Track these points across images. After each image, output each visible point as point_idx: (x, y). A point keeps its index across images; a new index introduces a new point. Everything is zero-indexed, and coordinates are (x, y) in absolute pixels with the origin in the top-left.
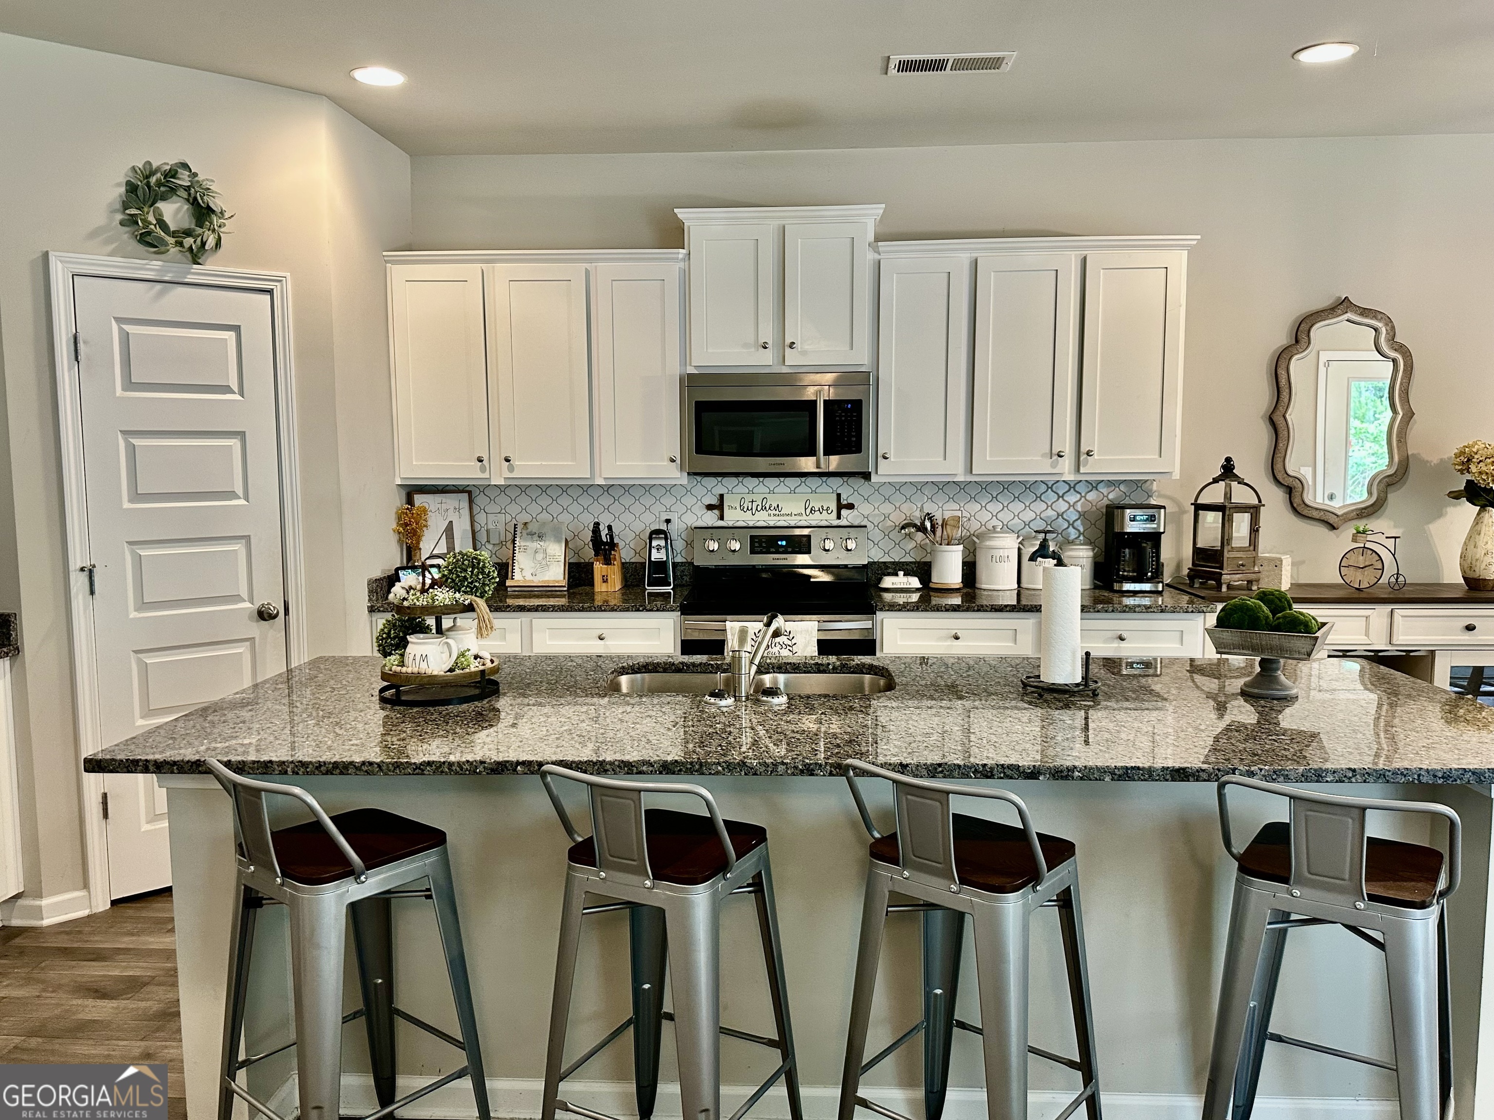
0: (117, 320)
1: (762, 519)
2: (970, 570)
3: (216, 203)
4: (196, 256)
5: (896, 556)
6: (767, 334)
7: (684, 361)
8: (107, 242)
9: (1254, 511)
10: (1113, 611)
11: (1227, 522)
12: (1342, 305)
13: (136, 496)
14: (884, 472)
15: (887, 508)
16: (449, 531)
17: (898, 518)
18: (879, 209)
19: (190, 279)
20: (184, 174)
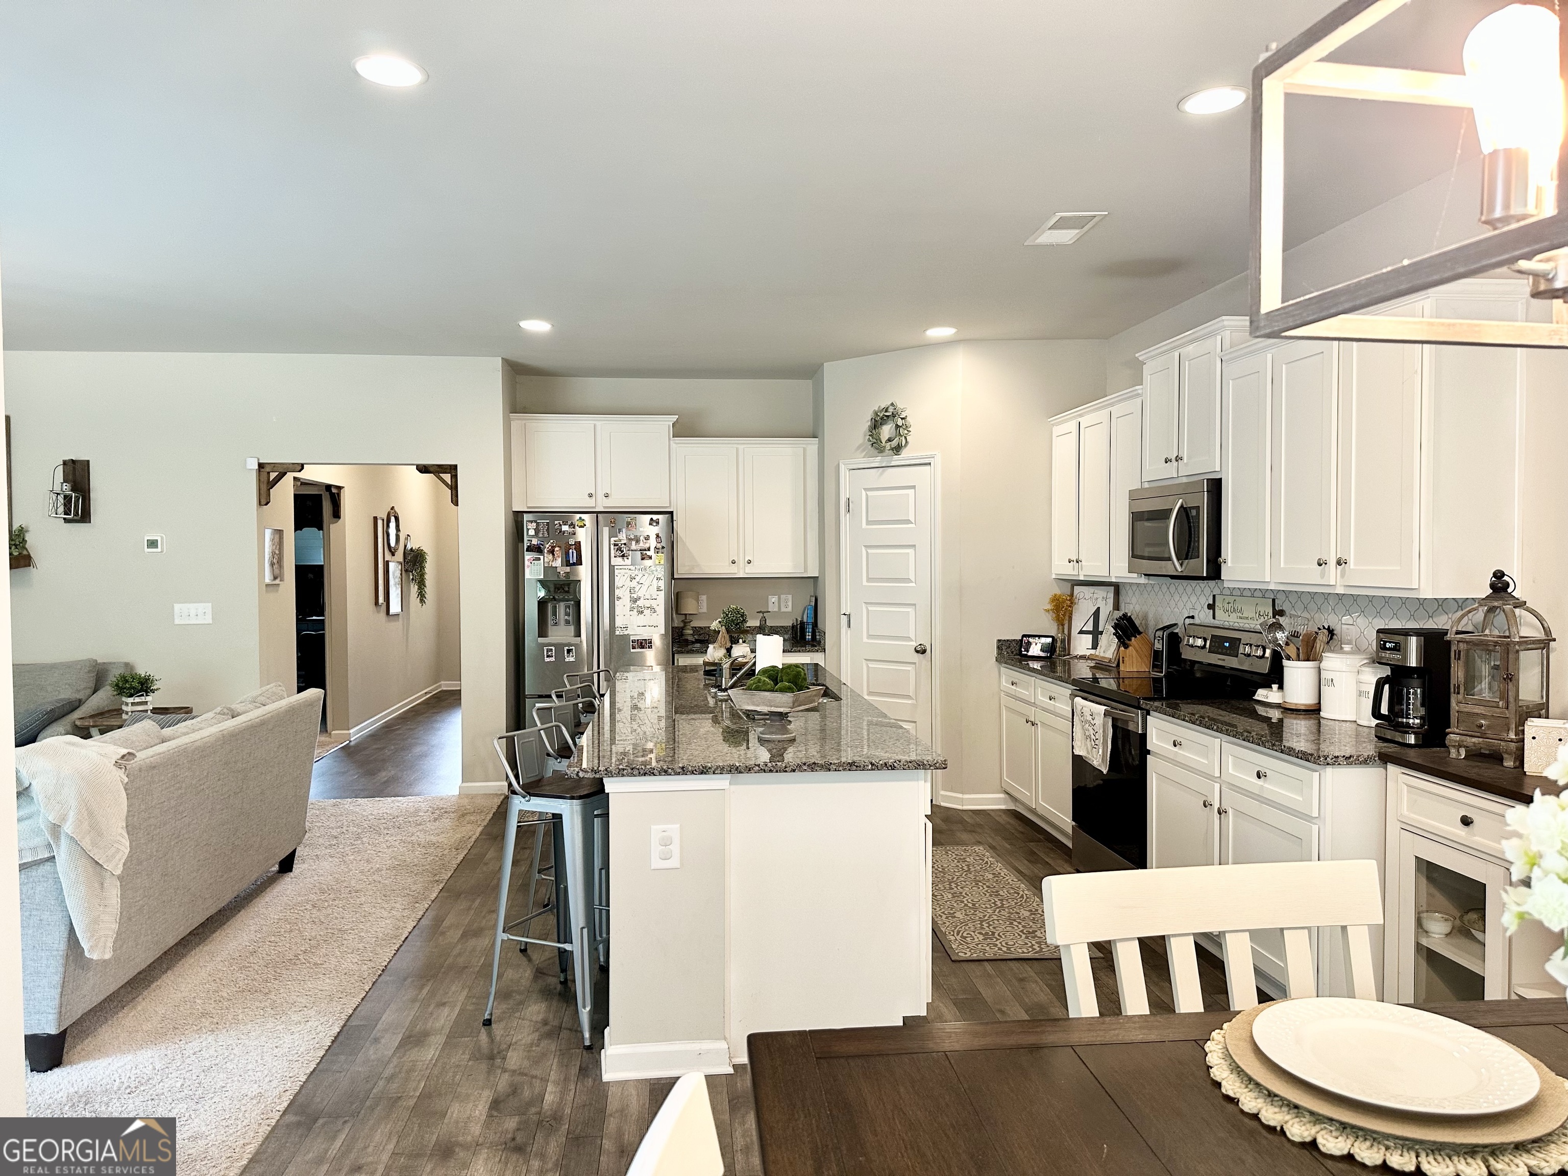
0: (865, 489)
3: (907, 421)
4: (898, 449)
7: (1141, 478)
8: (863, 450)
10: (1252, 743)
13: (869, 580)
16: (1097, 614)
19: (893, 464)
20: (891, 410)
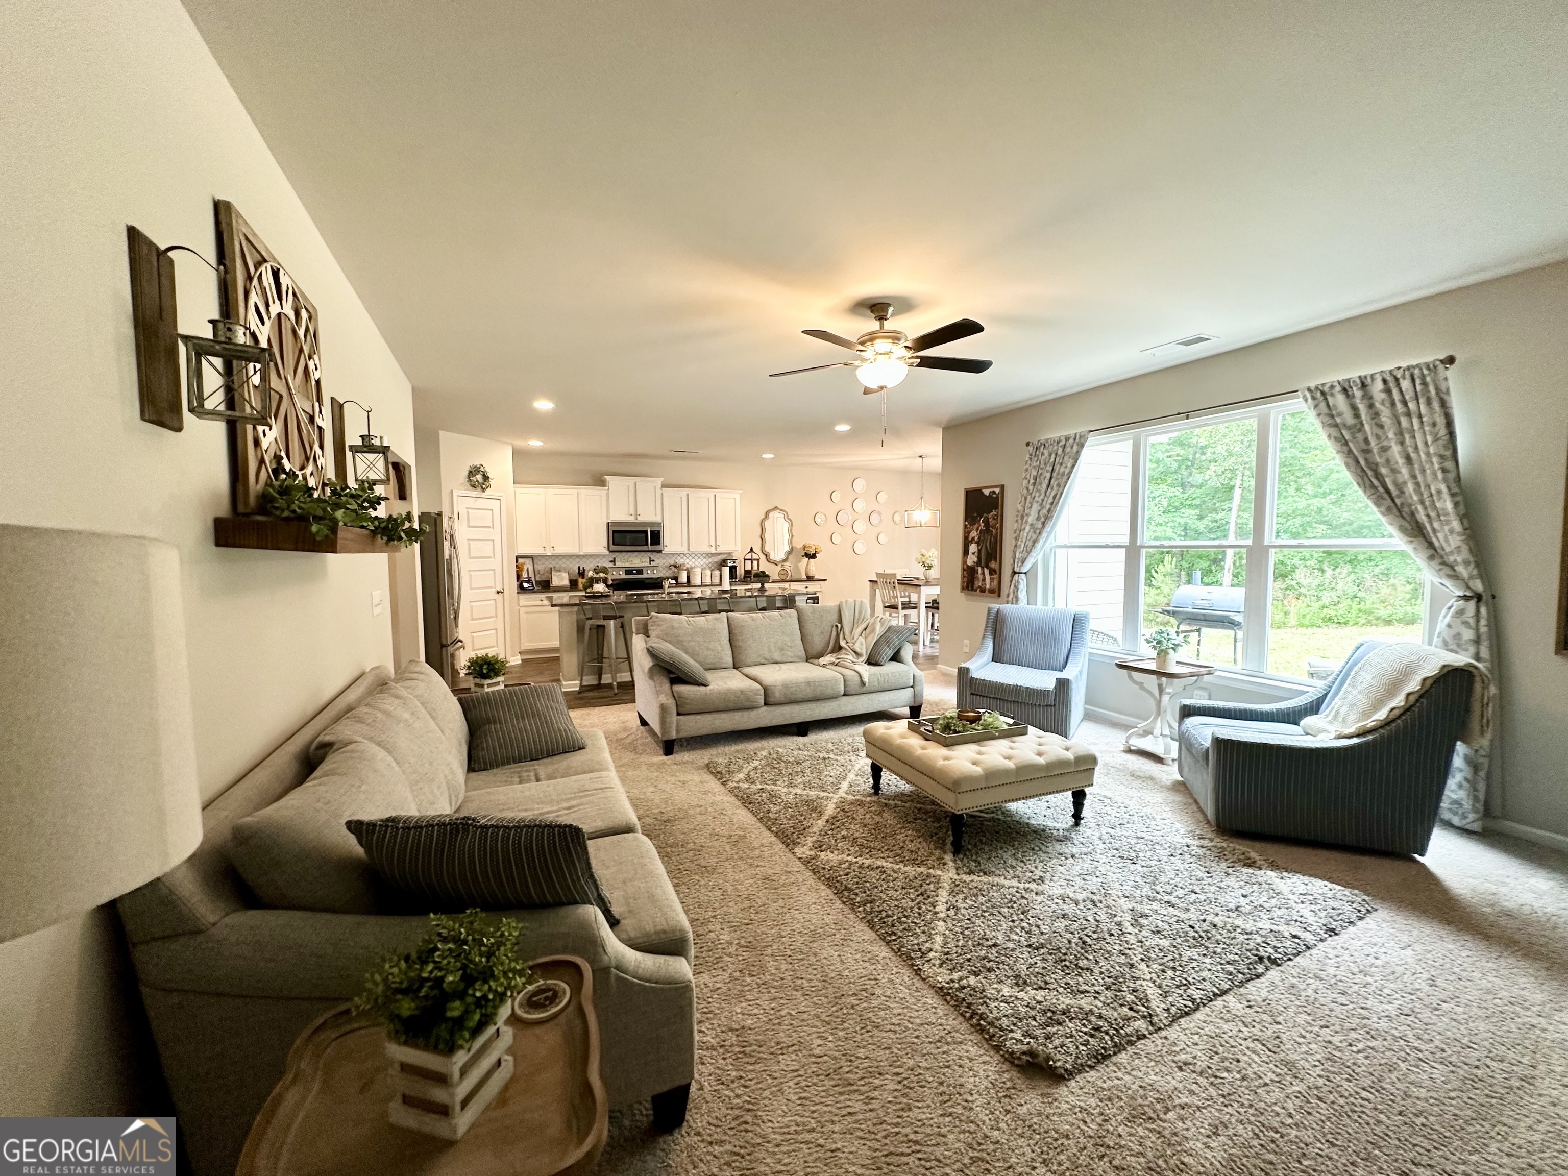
0: (467, 508)
1: (627, 565)
2: (688, 578)
3: (489, 475)
4: (483, 490)
5: (667, 575)
6: (632, 512)
7: (608, 517)
8: (465, 486)
9: (758, 560)
11: (752, 563)
12: (776, 508)
14: (666, 550)
15: (664, 561)
17: (667, 564)
18: (662, 479)
19: (482, 496)
20: (482, 468)
